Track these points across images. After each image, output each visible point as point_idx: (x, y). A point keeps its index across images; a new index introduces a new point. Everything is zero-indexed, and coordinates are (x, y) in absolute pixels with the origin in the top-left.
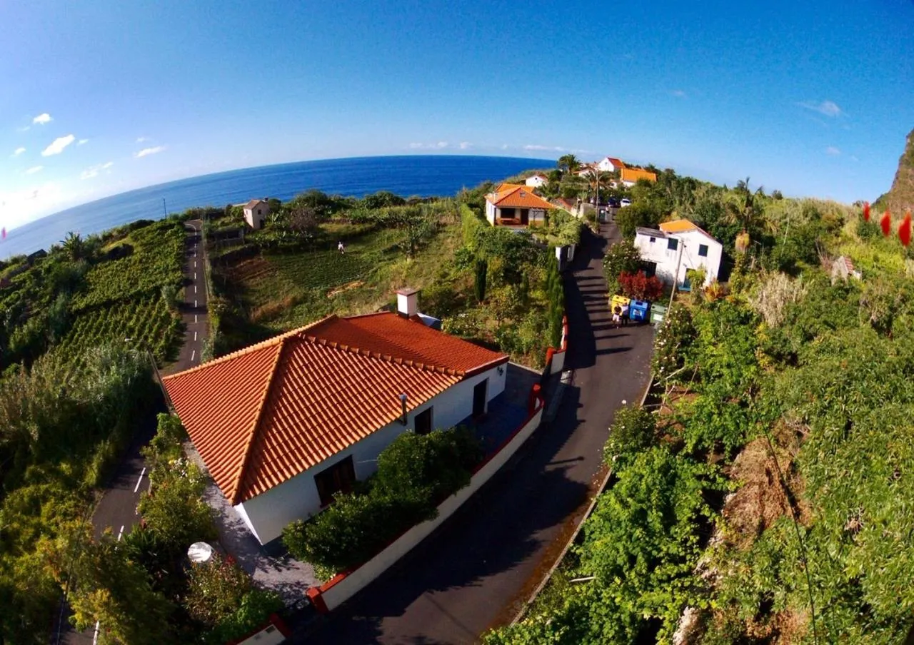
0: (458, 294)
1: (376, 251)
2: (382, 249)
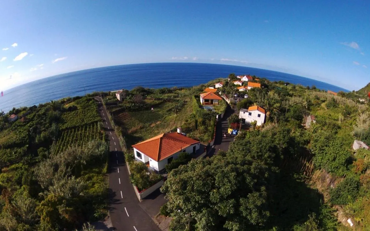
0: (190, 128)
1: (164, 111)
2: (166, 110)
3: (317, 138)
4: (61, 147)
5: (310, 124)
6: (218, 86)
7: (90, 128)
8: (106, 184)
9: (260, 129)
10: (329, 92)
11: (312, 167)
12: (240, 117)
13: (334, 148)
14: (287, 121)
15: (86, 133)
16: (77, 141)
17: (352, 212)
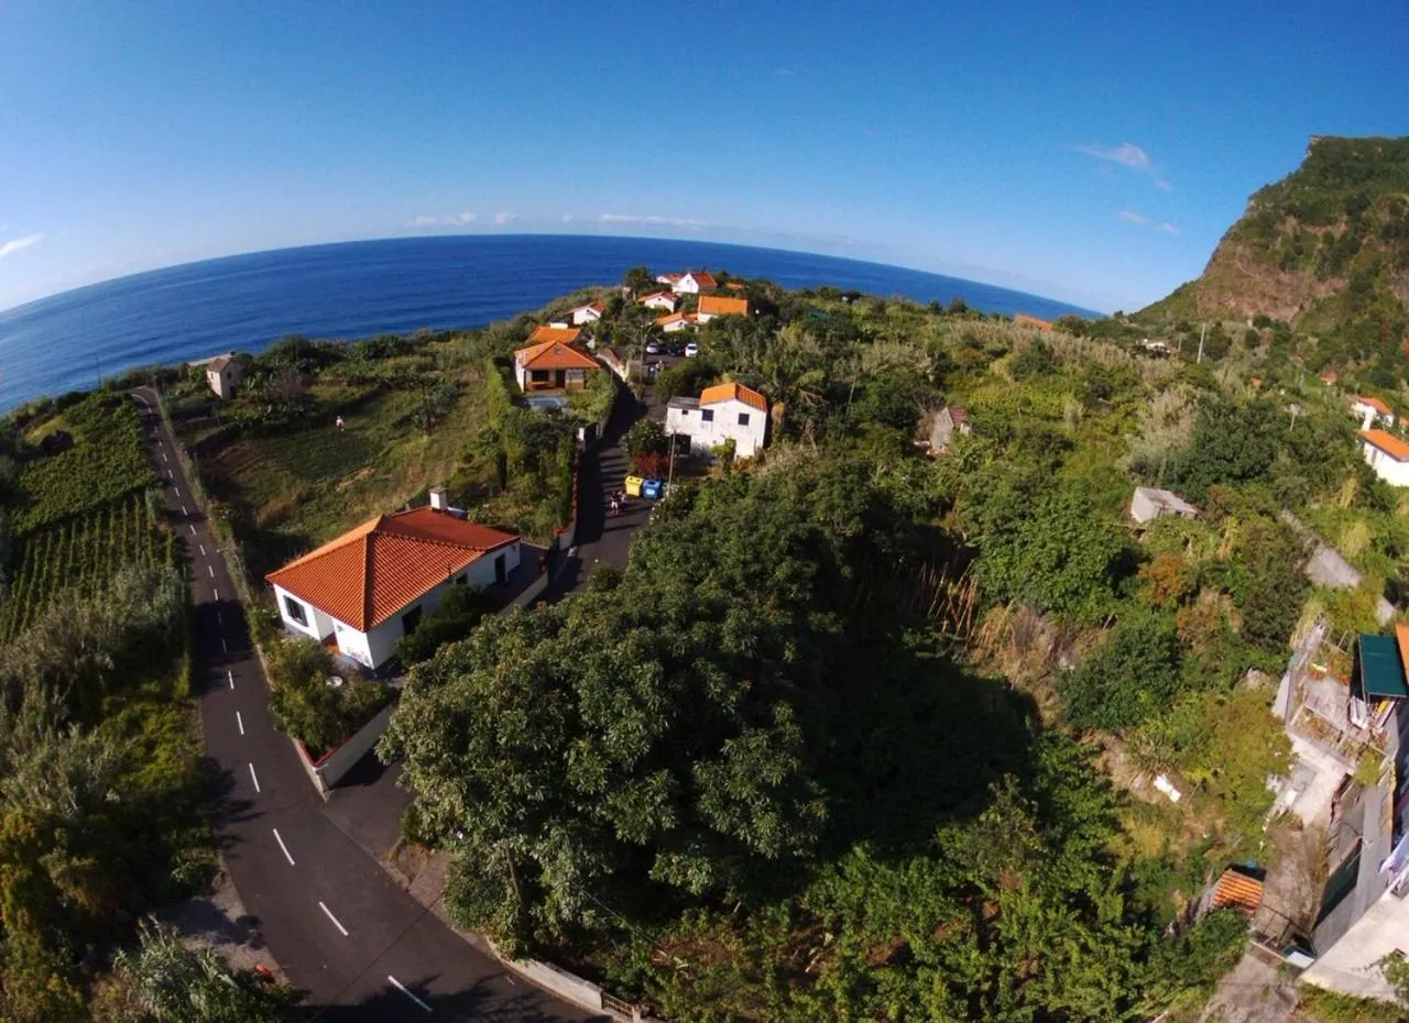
0: (481, 484)
1: (382, 425)
2: (391, 421)
3: (981, 487)
4: (27, 604)
5: (946, 439)
6: (582, 316)
7: (118, 517)
8: (193, 743)
9: (750, 469)
10: (1019, 319)
11: (972, 596)
12: (669, 430)
13: (1054, 520)
14: (855, 431)
15: (108, 538)
16: (78, 575)
17: (1167, 752)
